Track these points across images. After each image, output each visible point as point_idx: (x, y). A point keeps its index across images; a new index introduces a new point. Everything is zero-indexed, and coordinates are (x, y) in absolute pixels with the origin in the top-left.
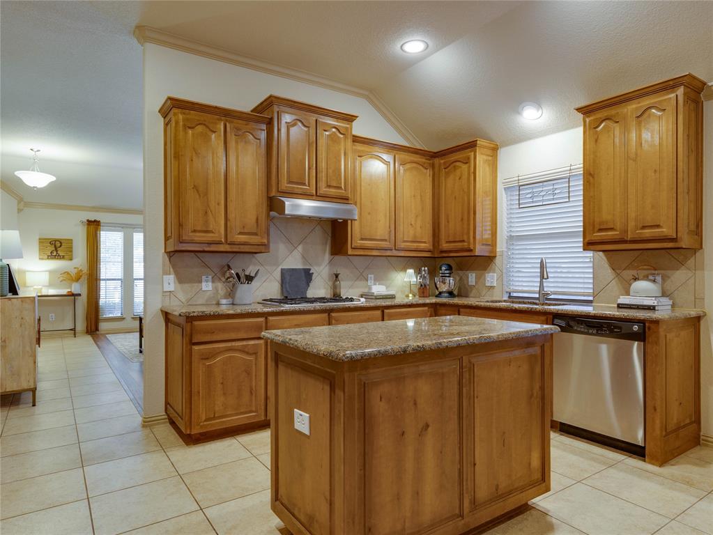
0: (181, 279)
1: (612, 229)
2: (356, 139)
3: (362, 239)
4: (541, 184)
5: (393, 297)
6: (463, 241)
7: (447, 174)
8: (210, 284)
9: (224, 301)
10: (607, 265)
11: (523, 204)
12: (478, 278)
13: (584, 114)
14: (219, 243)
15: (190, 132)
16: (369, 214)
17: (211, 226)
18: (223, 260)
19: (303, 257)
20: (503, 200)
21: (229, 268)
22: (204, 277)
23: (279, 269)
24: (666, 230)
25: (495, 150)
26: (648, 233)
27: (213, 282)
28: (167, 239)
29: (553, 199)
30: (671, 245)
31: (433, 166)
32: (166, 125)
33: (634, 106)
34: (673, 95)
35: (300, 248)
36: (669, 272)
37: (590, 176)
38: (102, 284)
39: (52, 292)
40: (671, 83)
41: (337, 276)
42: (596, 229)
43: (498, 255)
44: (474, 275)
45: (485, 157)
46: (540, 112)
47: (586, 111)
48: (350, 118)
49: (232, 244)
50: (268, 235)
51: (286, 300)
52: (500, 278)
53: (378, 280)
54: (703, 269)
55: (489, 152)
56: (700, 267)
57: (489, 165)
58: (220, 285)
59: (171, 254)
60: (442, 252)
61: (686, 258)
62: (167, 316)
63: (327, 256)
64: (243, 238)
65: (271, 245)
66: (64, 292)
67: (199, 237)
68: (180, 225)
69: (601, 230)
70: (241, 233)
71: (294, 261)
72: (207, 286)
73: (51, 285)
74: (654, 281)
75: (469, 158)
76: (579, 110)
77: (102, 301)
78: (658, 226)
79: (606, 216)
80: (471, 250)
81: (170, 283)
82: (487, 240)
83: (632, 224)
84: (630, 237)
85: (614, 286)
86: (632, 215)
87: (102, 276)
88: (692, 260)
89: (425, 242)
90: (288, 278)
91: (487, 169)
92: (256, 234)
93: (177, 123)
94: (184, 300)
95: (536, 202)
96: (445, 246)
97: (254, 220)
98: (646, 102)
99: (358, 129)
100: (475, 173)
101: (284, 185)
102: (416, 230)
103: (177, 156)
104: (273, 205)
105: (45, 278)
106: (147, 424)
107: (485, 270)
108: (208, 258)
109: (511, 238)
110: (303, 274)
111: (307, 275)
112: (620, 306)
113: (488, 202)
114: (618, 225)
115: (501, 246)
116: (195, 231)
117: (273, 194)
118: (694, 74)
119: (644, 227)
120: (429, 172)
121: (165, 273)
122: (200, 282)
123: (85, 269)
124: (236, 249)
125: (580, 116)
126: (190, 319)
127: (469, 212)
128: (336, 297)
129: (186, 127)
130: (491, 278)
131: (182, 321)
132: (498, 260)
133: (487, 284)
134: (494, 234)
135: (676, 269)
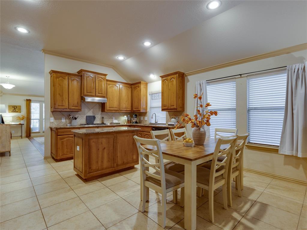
0: (55, 119)
2: (107, 80)
3: (109, 108)
4: (156, 94)
5: (119, 123)
6: (138, 108)
7: (135, 90)
8: (64, 120)
9: (68, 125)
11: (153, 99)
12: (143, 118)
14: (67, 109)
15: (58, 79)
16: (112, 101)
17: (64, 104)
18: (69, 113)
19: (93, 112)
20: (149, 97)
21: (70, 115)
22: (62, 118)
23: (85, 116)
24: (175, 107)
25: (146, 84)
26: (172, 107)
27: (65, 119)
28: (51, 108)
29: (159, 98)
30: (176, 110)
31: (131, 88)
32: (51, 77)
33: (170, 77)
34: (176, 76)
35: (92, 110)
37: (163, 93)
38: (32, 121)
39: (13, 123)
40: (176, 73)
41: (103, 118)
44: (142, 117)
45: (144, 86)
46: (154, 76)
47: (162, 77)
48: (105, 75)
49: (70, 109)
50: (81, 106)
51: (88, 124)
52: (148, 118)
53: (116, 119)
55: (145, 85)
57: (145, 88)
58: (67, 120)
59: (53, 112)
60: (134, 111)
62: (51, 129)
63: (100, 112)
64: (73, 108)
65: (82, 109)
66: (18, 123)
67: (60, 107)
68: (55, 104)
69: (164, 106)
70: (73, 106)
71: (90, 114)
72: (63, 121)
73: (13, 121)
74: (175, 119)
75: (139, 86)
76: (160, 77)
77: (32, 126)
78: (174, 106)
79: (165, 103)
80: (140, 111)
81: (52, 120)
82: (144, 108)
84: (169, 108)
86: (170, 103)
87: (32, 118)
89: (129, 108)
90: (88, 118)
91: (144, 89)
92: (77, 106)
93: (54, 77)
94: (56, 124)
96: (134, 109)
97: (77, 103)
98: (172, 76)
99: (108, 78)
100: (141, 90)
101: (85, 93)
102: (126, 105)
103: (54, 86)
104: (82, 99)
105: (11, 119)
106: (45, 158)
107: (145, 116)
108: (64, 113)
109: (150, 108)
110: (93, 117)
111: (94, 118)
112: (169, 125)
113: (145, 98)
114: (167, 106)
115: (148, 110)
116: (59, 106)
117: (82, 96)
118: (179, 71)
119: (172, 106)
120: (130, 89)
121: (51, 117)
122: (61, 119)
123: (26, 116)
124: (71, 110)
125: (161, 78)
126: (57, 129)
127: (139, 100)
128: (103, 123)
129: (56, 78)
130: (146, 118)
131: (55, 129)
132: (147, 113)
133: (145, 120)
134: (147, 106)
135: (180, 116)
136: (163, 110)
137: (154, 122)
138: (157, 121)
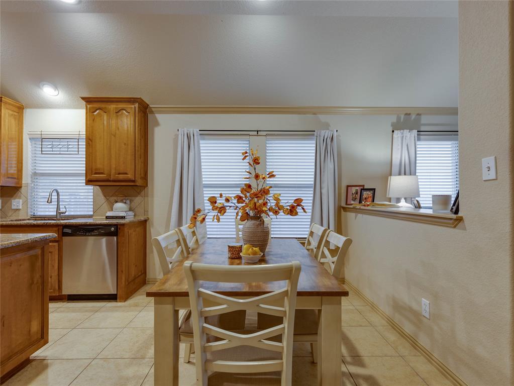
1: (102, 173)
4: (59, 140)
10: (101, 194)
11: (44, 151)
12: (4, 203)
13: (86, 102)
20: (28, 148)
24: (130, 176)
25: (20, 109)
26: (121, 177)
29: (67, 151)
30: (132, 184)
33: (115, 106)
34: (133, 106)
36: (133, 198)
37: (90, 140)
40: (132, 99)
42: (94, 172)
43: (23, 185)
45: (11, 112)
46: (56, 93)
47: (88, 100)
52: (26, 203)
54: (148, 197)
55: (16, 110)
56: (146, 196)
57: (15, 119)
61: (141, 191)
69: (96, 173)
74: (125, 203)
76: (83, 98)
78: (126, 174)
79: (99, 166)
82: (12, 174)
83: (113, 172)
85: (106, 206)
86: (114, 166)
88: (143, 192)
91: (13, 121)
95: (55, 151)
98: (121, 106)
107: (12, 197)
109: (35, 174)
112: (107, 218)
113: (14, 146)
114: (106, 172)
115: (26, 179)
118: (142, 98)
119: (119, 174)
125: (84, 103)
130: (17, 203)
132: (23, 190)
133: (13, 207)
134: (20, 170)
135: (137, 196)
136: (89, 182)
137: (55, 214)
138: (62, 210)
